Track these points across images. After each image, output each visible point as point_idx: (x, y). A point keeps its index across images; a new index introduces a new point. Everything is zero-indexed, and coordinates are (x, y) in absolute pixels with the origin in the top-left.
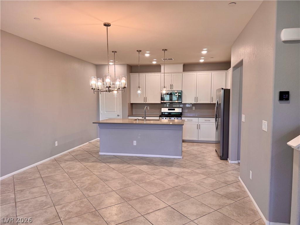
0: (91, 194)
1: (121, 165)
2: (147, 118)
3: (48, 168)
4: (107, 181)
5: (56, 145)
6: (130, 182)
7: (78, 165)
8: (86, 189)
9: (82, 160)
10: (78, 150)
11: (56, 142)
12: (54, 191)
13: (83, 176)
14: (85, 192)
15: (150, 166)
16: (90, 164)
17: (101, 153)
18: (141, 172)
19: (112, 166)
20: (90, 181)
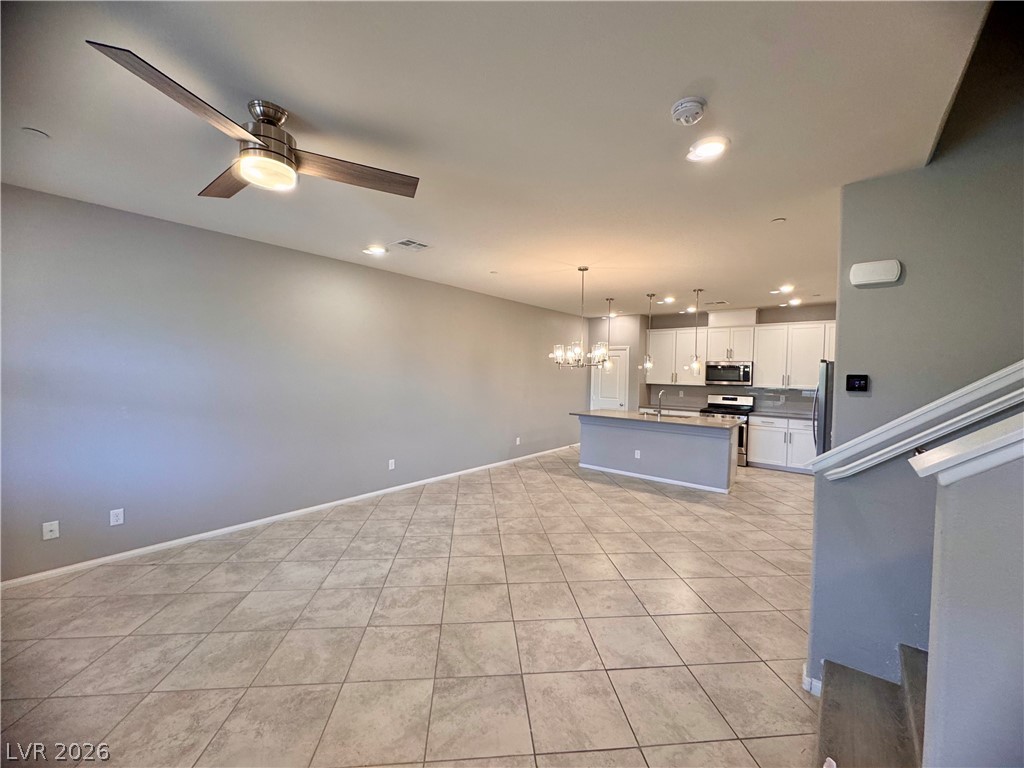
0: (545, 514)
1: (607, 487)
2: (664, 412)
3: (502, 473)
4: (575, 503)
5: (518, 443)
6: (609, 510)
7: (543, 476)
8: (542, 508)
9: (550, 471)
10: (549, 456)
11: (518, 439)
12: (502, 502)
13: (544, 492)
14: (539, 511)
15: (656, 496)
16: (560, 477)
17: (581, 465)
18: (636, 501)
19: (592, 485)
20: (551, 499)
